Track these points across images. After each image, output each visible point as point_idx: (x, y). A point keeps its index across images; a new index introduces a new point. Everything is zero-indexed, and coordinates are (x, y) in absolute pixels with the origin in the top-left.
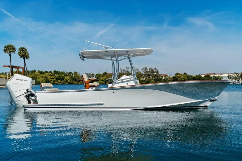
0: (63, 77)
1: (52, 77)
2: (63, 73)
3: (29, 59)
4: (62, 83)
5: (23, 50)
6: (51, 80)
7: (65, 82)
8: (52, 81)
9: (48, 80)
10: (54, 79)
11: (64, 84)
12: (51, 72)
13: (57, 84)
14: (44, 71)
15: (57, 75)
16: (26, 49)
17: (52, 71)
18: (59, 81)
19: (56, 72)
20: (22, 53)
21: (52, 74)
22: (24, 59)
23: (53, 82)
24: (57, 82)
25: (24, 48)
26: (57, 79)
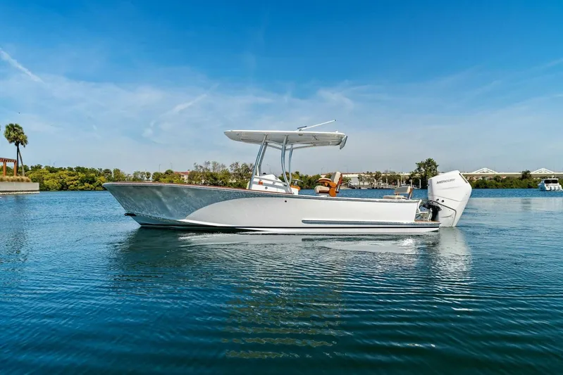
0: (93, 177)
1: (73, 178)
2: (93, 171)
3: (26, 146)
4: (92, 189)
5: (15, 130)
6: (71, 182)
7: (98, 186)
8: (72, 184)
9: (66, 184)
10: (77, 181)
11: (95, 190)
12: (71, 169)
13: (82, 190)
14: (57, 167)
15: (81, 175)
16: (21, 128)
17: (73, 167)
18: (87, 185)
20: (13, 134)
21: (72, 173)
22: (17, 144)
23: (75, 186)
24: (83, 187)
25: (17, 126)
26: (83, 182)
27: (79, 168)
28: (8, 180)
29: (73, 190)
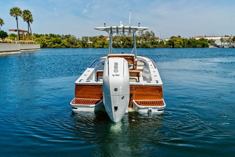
0: (60, 40)
1: (49, 40)
2: (59, 36)
4: (59, 47)
5: (28, 13)
6: (48, 43)
7: (62, 45)
8: (49, 44)
9: (45, 44)
10: (51, 43)
11: (61, 47)
12: (47, 35)
14: (39, 34)
15: (53, 39)
16: (30, 12)
17: (48, 34)
18: (56, 44)
19: (52, 36)
20: (27, 16)
21: (48, 37)
22: (28, 22)
23: (50, 45)
24: (55, 46)
25: (28, 11)
26: (54, 43)
27: (51, 34)
28: (26, 43)
29: (49, 48)
